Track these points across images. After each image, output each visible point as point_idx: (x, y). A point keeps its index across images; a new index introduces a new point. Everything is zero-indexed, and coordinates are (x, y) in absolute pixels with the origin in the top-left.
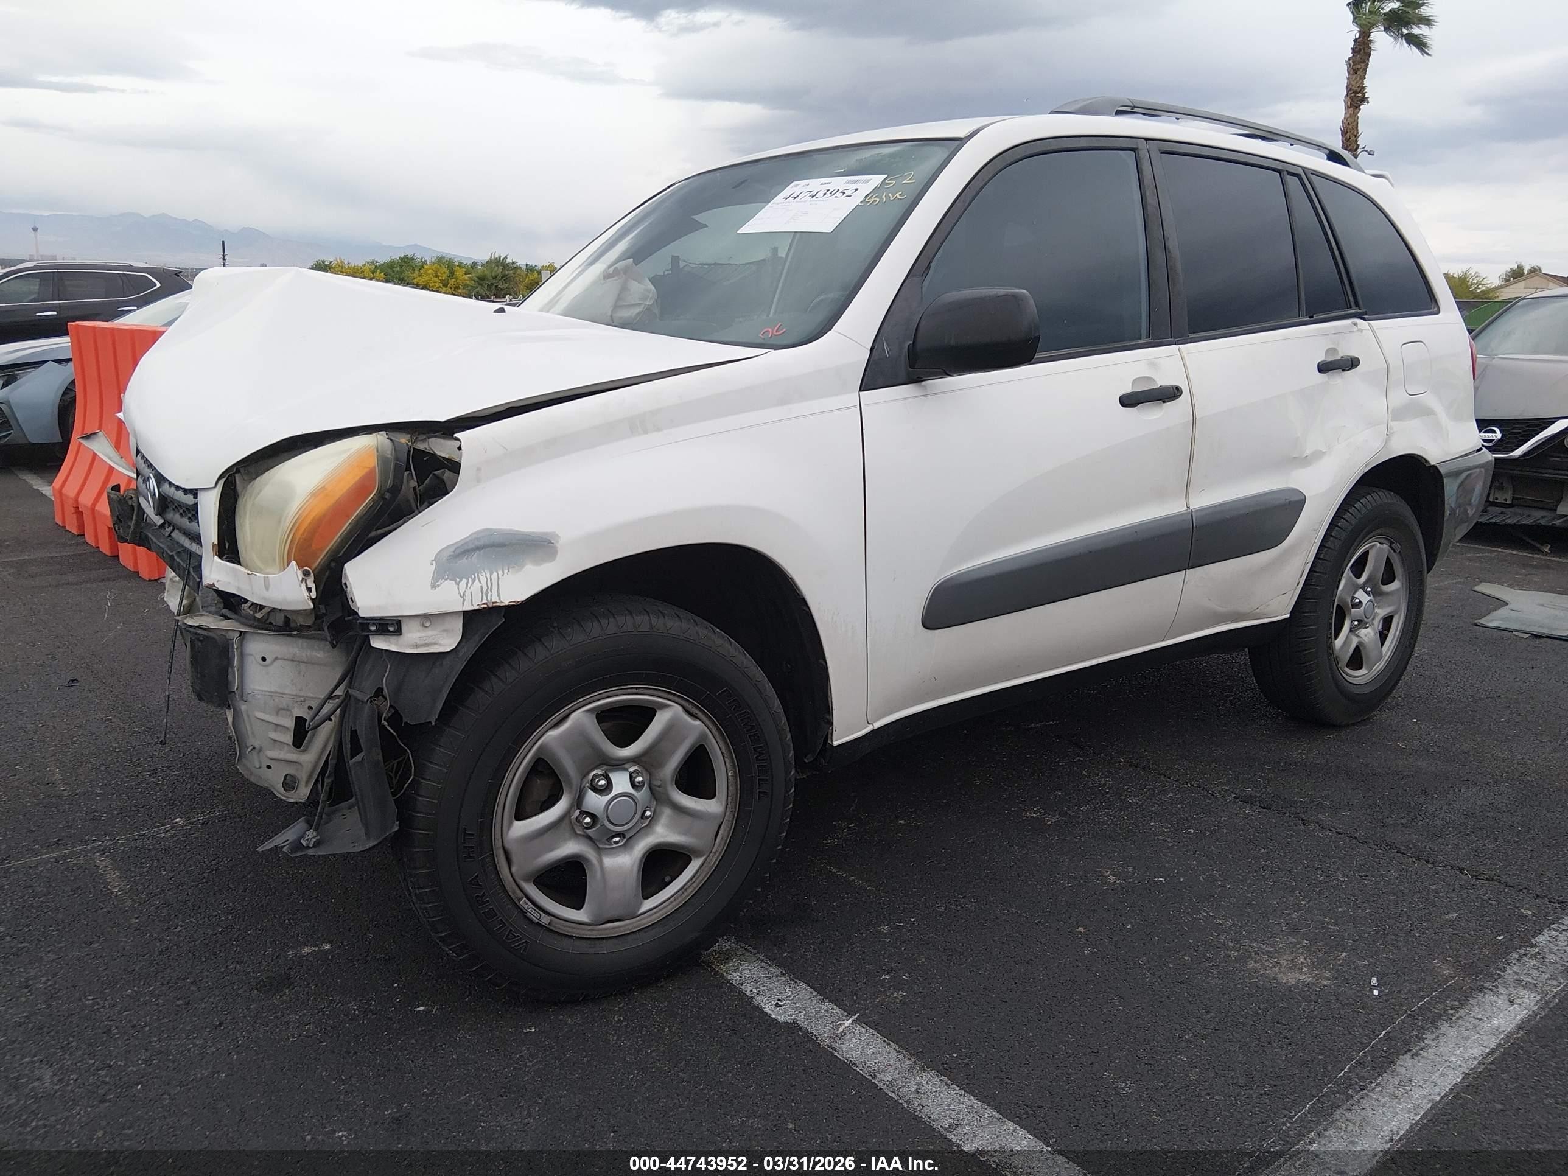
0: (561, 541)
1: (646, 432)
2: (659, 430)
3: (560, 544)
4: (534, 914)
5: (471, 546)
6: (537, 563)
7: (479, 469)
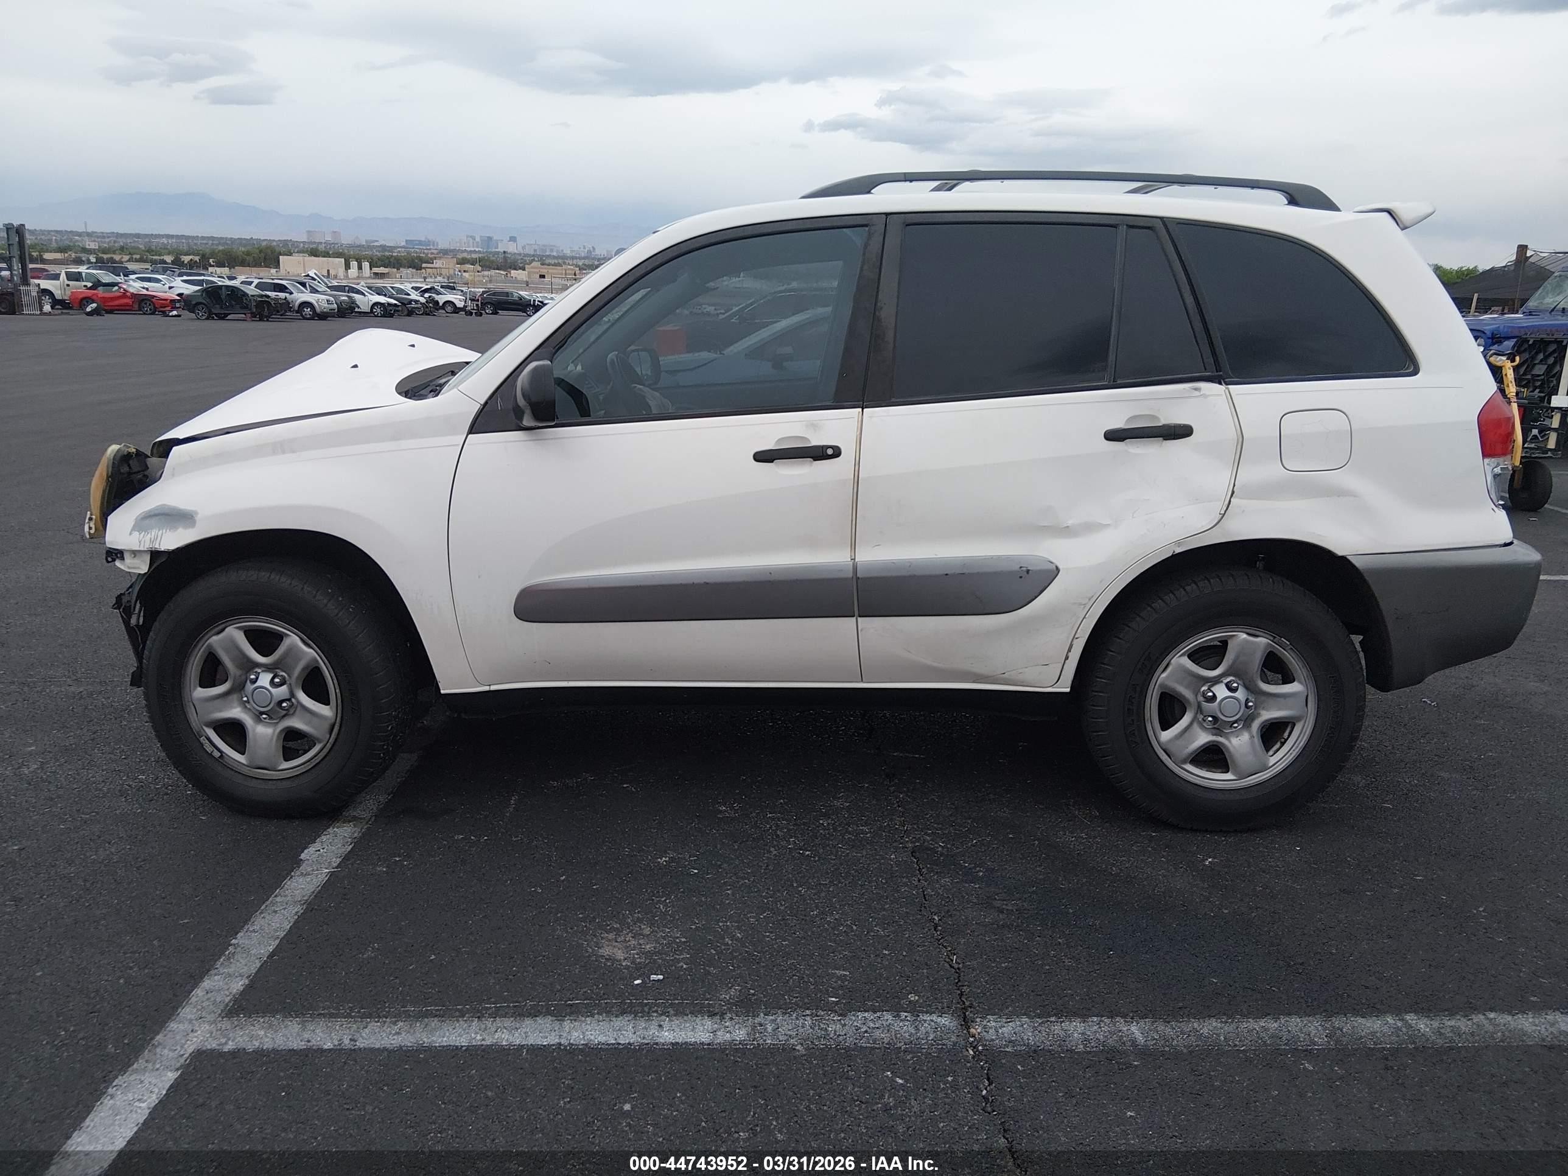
0: (199, 516)
1: (284, 452)
2: (294, 452)
3: (198, 518)
4: (209, 748)
5: (152, 513)
6: (186, 527)
7: (174, 469)
